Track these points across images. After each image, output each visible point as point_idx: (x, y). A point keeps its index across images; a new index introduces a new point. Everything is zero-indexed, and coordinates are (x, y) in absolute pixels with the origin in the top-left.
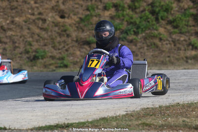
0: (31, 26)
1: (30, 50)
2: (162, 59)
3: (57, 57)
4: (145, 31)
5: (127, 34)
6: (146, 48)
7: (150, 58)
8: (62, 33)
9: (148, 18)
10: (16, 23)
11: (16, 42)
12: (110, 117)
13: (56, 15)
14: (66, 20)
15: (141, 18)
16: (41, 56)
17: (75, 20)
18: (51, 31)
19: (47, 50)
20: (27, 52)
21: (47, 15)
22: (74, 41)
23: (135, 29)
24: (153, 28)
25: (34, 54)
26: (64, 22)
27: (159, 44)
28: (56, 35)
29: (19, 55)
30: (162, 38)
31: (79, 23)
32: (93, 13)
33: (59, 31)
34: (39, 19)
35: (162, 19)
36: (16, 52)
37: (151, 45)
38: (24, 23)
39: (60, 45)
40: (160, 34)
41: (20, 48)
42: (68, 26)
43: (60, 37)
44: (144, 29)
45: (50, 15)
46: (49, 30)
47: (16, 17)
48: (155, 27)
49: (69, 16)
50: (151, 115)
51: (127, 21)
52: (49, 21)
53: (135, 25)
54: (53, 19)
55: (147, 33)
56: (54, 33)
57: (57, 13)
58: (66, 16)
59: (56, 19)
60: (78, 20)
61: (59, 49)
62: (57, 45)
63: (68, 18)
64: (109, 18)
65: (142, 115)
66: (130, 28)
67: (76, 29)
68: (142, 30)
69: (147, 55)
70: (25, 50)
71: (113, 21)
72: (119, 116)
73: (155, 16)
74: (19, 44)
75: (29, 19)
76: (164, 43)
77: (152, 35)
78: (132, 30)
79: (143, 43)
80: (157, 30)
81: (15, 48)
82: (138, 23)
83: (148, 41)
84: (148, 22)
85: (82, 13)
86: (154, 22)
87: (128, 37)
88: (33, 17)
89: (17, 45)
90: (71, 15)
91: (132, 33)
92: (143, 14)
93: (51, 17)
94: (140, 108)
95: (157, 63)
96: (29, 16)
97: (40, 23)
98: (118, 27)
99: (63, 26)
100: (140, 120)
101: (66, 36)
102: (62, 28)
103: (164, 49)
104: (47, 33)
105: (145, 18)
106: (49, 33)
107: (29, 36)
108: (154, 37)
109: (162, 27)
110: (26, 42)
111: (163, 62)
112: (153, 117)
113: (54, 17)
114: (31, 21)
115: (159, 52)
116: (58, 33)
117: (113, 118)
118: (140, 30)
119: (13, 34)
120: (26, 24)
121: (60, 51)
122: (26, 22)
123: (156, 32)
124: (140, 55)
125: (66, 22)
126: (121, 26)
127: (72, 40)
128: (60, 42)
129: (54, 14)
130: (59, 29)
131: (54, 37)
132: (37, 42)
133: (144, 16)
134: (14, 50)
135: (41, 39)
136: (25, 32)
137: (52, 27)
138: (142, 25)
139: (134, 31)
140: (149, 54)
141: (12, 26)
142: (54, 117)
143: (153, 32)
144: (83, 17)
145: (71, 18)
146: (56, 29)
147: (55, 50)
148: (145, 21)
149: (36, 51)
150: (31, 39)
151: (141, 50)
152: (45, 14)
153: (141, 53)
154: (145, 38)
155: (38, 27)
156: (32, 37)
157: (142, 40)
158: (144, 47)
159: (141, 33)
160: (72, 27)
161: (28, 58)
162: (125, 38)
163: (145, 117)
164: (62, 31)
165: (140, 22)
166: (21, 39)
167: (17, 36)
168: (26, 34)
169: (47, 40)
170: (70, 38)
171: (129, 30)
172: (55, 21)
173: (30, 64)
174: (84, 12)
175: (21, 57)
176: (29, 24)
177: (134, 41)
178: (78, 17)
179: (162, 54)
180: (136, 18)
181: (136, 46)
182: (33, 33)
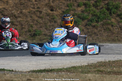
0: (32, 15)
1: (32, 30)
2: (113, 38)
3: (48, 35)
4: (103, 20)
5: (92, 22)
6: (103, 31)
7: (106, 37)
8: (52, 20)
9: (105, 12)
10: (23, 13)
11: (23, 25)
12: (78, 66)
13: (48, 9)
14: (54, 12)
15: (100, 12)
16: (38, 34)
17: (59, 13)
18: (45, 19)
19: (42, 30)
20: (30, 31)
21: (42, 9)
22: (59, 25)
23: (96, 19)
24: (108, 19)
25: (34, 32)
26: (53, 13)
27: (111, 28)
28: (48, 21)
29: (25, 33)
30: (113, 25)
31: (62, 14)
32: (71, 9)
33: (50, 19)
34: (37, 11)
35: (114, 13)
36: (23, 31)
37: (107, 29)
38: (28, 13)
39: (50, 27)
40: (112, 22)
41: (25, 28)
42: (56, 16)
43: (50, 23)
44: (102, 19)
45: (45, 9)
46: (44, 18)
47: (24, 9)
48: (109, 18)
49: (56, 10)
50: (103, 66)
51: (92, 14)
52: (43, 12)
53: (97, 17)
54: (46, 11)
55: (104, 22)
56: (46, 20)
57: (49, 8)
58: (54, 9)
59: (48, 12)
60: (61, 12)
61: (49, 30)
62: (48, 27)
63: (55, 11)
64: (81, 12)
65: (97, 66)
66: (93, 18)
67: (60, 18)
68: (101, 20)
69: (104, 35)
70: (29, 30)
71: (83, 14)
72: (83, 66)
73: (109, 12)
74: (25, 26)
75: (32, 11)
76: (114, 28)
77: (107, 23)
78: (95, 19)
79: (102, 28)
80: (110, 20)
81: (22, 28)
82: (98, 15)
83: (104, 26)
84: (105, 15)
85: (64, 8)
86: (109, 15)
87: (92, 24)
88: (34, 10)
89: (23, 26)
90: (57, 9)
91: (95, 21)
92: (102, 10)
93: (45, 10)
94: (96, 62)
95: (110, 40)
96: (32, 9)
97: (38, 13)
98: (86, 17)
99: (52, 16)
100: (96, 68)
101: (54, 22)
102: (52, 17)
103: (114, 32)
104: (42, 20)
105: (103, 12)
106: (44, 20)
107: (31, 21)
108: (108, 24)
109: (113, 18)
110: (29, 25)
111: (113, 40)
112: (105, 67)
113: (47, 10)
114: (33, 12)
115: (111, 33)
116: (49, 20)
117: (79, 67)
118: (100, 20)
119: (22, 20)
120: (29, 14)
121: (50, 31)
122: (29, 13)
123: (109, 21)
124: (99, 35)
125: (54, 14)
126: (88, 17)
127: (58, 25)
128: (50, 26)
129: (47, 8)
130: (50, 18)
131: (46, 22)
132: (36, 25)
133: (102, 11)
134: (22, 30)
135: (38, 24)
136: (29, 19)
137: (45, 16)
138: (101, 17)
139: (96, 20)
140: (105, 34)
141: (21, 15)
142: (43, 65)
143: (108, 21)
144: (65, 10)
145: (57, 11)
146: (48, 17)
147: (47, 30)
148: (103, 14)
149: (35, 31)
150: (32, 23)
151: (100, 32)
152: (41, 8)
153: (100, 34)
154: (103, 25)
155: (37, 16)
156: (33, 22)
157: (101, 25)
158: (102, 31)
159: (100, 22)
160: (58, 17)
161: (30, 35)
162: (90, 24)
163: (99, 67)
164: (51, 19)
165: (100, 15)
166: (26, 23)
167: (24, 21)
168: (29, 20)
169: (42, 24)
170: (56, 23)
171: (93, 19)
172: (47, 13)
173: (31, 38)
174: (65, 8)
175: (26, 34)
176: (31, 14)
177: (96, 26)
178: (61, 11)
179: (113, 35)
180: (97, 12)
181: (97, 29)
182: (34, 20)
